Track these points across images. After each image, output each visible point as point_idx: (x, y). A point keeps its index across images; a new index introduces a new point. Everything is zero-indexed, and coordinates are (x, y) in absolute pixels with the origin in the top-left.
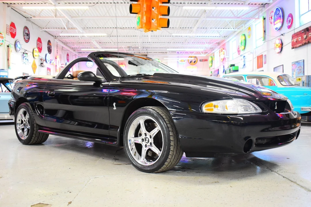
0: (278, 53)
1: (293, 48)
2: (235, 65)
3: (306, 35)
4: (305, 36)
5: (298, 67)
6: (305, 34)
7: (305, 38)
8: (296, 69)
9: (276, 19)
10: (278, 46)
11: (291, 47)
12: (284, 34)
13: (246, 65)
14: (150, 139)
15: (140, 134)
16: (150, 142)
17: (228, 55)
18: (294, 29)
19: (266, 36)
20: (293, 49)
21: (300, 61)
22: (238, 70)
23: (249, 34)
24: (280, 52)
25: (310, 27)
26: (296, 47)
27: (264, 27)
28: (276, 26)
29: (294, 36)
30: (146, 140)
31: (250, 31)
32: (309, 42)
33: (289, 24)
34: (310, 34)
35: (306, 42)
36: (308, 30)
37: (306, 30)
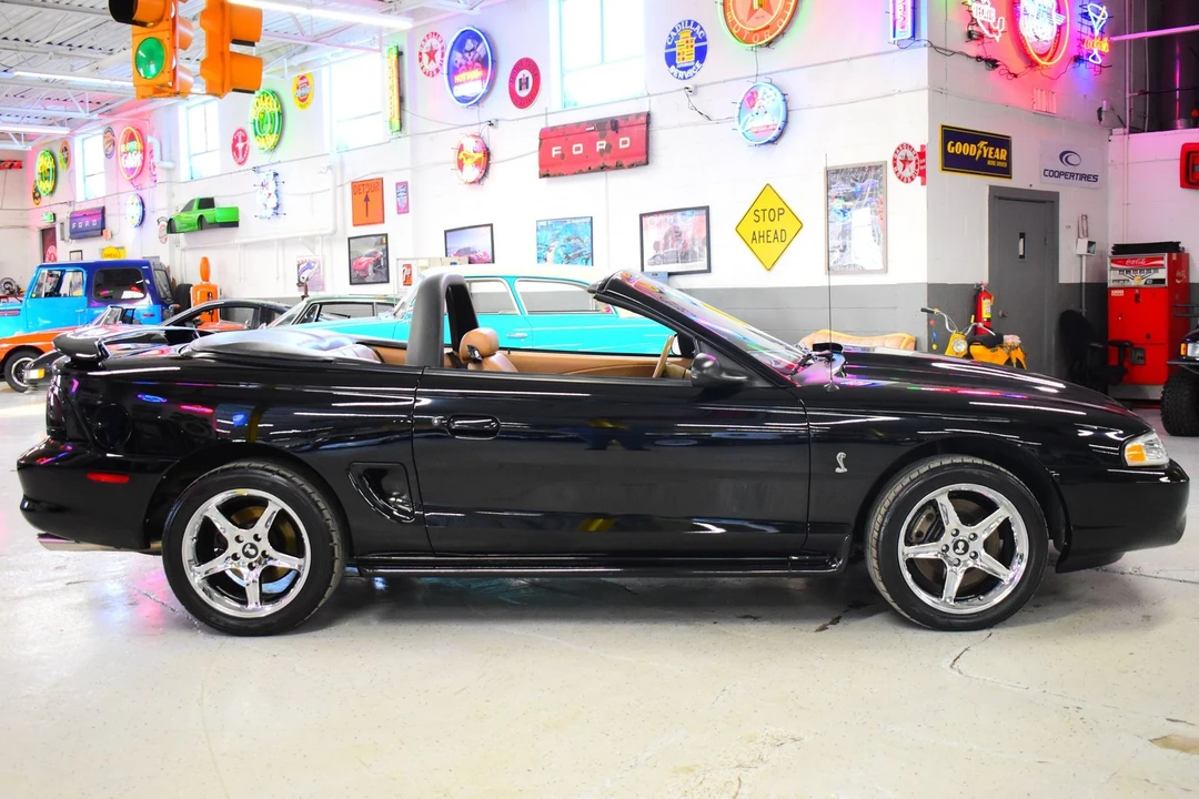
0: (474, 182)
1: (543, 176)
2: (216, 200)
3: (604, 142)
4: (601, 145)
5: (565, 237)
6: (602, 138)
7: (601, 150)
8: (555, 245)
9: (461, 65)
10: (473, 161)
11: (537, 169)
12: (497, 121)
13: (285, 207)
14: (971, 544)
15: (919, 534)
16: (970, 551)
17: (171, 161)
18: (546, 114)
19: (407, 116)
20: (545, 179)
21: (574, 221)
22: (235, 224)
23: (300, 92)
24: (478, 181)
25: (626, 117)
26: (560, 175)
27: (399, 82)
28: (460, 91)
29: (548, 137)
30: (956, 547)
31: (307, 83)
32: (619, 166)
33: (524, 93)
34: (624, 142)
35: (607, 164)
36: (615, 125)
37: (609, 126)
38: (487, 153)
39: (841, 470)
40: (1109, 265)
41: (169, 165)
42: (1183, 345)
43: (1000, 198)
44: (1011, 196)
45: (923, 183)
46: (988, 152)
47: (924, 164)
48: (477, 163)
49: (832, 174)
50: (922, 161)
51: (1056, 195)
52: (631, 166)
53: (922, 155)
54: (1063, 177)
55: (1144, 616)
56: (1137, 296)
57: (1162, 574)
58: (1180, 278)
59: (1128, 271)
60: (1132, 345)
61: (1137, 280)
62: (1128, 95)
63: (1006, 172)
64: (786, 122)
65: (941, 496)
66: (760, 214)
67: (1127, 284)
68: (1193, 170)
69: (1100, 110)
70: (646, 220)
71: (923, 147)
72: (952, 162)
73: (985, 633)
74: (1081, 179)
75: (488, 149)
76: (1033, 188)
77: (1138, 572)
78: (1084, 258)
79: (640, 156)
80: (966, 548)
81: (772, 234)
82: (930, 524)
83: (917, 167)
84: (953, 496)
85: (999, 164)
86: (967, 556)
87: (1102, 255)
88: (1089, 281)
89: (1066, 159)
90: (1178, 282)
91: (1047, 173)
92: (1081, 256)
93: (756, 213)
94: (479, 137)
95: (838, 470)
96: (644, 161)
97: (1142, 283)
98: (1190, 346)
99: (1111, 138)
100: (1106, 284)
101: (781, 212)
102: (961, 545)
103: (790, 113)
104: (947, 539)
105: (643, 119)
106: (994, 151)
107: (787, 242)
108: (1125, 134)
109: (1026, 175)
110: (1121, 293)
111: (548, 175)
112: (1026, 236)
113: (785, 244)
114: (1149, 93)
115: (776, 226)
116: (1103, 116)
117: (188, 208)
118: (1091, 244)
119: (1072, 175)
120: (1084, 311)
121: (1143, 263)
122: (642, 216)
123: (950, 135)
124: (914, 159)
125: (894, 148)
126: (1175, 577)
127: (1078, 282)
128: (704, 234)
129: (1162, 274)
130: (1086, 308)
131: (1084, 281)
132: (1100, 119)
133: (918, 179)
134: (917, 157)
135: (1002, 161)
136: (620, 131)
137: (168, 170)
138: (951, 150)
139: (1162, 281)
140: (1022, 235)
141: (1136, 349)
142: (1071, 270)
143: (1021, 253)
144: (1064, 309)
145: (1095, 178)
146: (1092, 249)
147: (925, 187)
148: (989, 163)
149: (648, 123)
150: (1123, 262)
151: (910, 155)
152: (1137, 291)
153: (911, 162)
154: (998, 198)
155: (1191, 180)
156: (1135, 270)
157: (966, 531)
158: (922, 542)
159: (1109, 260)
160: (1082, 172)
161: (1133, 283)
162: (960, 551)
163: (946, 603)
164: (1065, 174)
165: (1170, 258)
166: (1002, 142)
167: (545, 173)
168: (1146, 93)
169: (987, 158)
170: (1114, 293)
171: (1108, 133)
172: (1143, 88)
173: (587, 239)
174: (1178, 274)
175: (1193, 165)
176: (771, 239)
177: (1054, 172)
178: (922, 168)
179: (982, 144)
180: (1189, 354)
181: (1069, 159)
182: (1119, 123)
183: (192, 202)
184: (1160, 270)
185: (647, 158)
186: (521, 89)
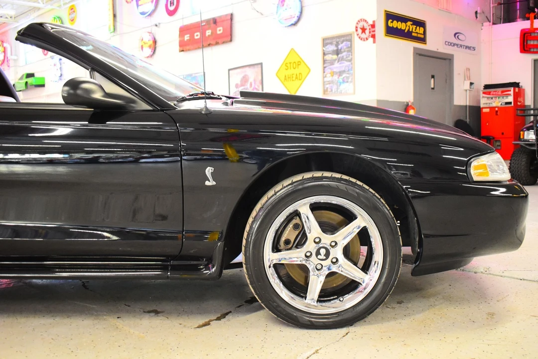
0: (148, 57)
2: (35, 75)
3: (210, 31)
4: (208, 33)
6: (209, 29)
7: (209, 36)
10: (148, 45)
11: (178, 48)
12: (159, 24)
14: (332, 251)
15: (287, 242)
16: (331, 257)
17: (16, 55)
18: (183, 18)
19: (118, 24)
20: (182, 52)
21: (196, 75)
22: (43, 86)
23: (71, 16)
24: (151, 56)
25: (220, 17)
26: (189, 50)
27: (113, 7)
28: (141, 9)
29: (183, 30)
30: (318, 253)
31: (74, 12)
32: (217, 43)
33: (172, 8)
34: (220, 30)
35: (211, 42)
36: (215, 21)
37: (212, 22)
38: (155, 42)
39: (210, 183)
40: (481, 96)
41: (15, 57)
42: (522, 133)
43: (420, 55)
44: (426, 54)
45: (374, 42)
46: (413, 28)
47: (374, 31)
48: (150, 47)
49: (326, 42)
50: (373, 29)
51: (452, 56)
52: (223, 43)
53: (373, 26)
54: (456, 46)
55: (489, 314)
56: (497, 112)
57: (506, 274)
58: (520, 102)
59: (492, 98)
60: (494, 138)
61: (497, 103)
62: (492, 6)
63: (423, 40)
64: (301, 13)
65: (303, 207)
66: (289, 65)
67: (491, 105)
68: (527, 43)
69: (476, 13)
70: (230, 72)
71: (374, 22)
72: (391, 32)
73: (344, 331)
74: (466, 48)
75: (155, 39)
76: (439, 51)
77: (487, 271)
78: (468, 91)
79: (228, 37)
80: (327, 254)
81: (294, 76)
82: (297, 232)
83: (370, 32)
84: (314, 207)
85: (419, 36)
86: (328, 262)
87: (478, 91)
88: (471, 105)
89: (458, 37)
90: (519, 104)
91: (447, 43)
92: (466, 90)
93: (287, 65)
94: (151, 33)
95: (207, 183)
96: (229, 39)
97: (499, 105)
98: (526, 133)
99: (482, 28)
100: (480, 107)
101: (299, 63)
102: (323, 251)
103: (303, 8)
104: (310, 246)
105: (229, 17)
106: (416, 28)
107: (302, 80)
108: (490, 25)
109: (435, 43)
110: (488, 110)
111: (183, 51)
112: (435, 77)
113: (301, 81)
114: (503, 4)
115: (297, 71)
116: (478, 16)
117: (21, 78)
118: (471, 84)
119: (461, 46)
120: (468, 120)
121: (500, 93)
122: (229, 70)
123: (390, 16)
124: (368, 28)
125: (356, 21)
126: (516, 276)
127: (465, 104)
128: (260, 78)
129: (510, 99)
130: (469, 119)
131: (468, 104)
132: (477, 17)
133: (371, 40)
134: (370, 27)
135: (421, 34)
136: (217, 24)
137: (15, 60)
138: (390, 25)
139: (510, 103)
140: (433, 77)
141: (496, 141)
142: (461, 97)
143: (432, 86)
144: (457, 119)
145: (474, 49)
146: (473, 86)
147: (375, 44)
148: (413, 34)
149: (231, 19)
150: (489, 93)
151: (366, 26)
152: (497, 109)
153: (367, 30)
154: (419, 55)
155: (526, 49)
156: (496, 97)
157: (327, 239)
158: (290, 249)
159: (481, 93)
160: (467, 45)
161: (494, 105)
162: (322, 257)
163: (310, 303)
164: (457, 45)
165: (514, 90)
166: (421, 24)
167: (182, 50)
168: (501, 4)
169: (412, 32)
170: (484, 110)
171: (481, 25)
172: (500, 2)
173: (202, 84)
174: (519, 99)
175: (527, 40)
176: (294, 79)
177: (451, 44)
178: (373, 33)
179: (409, 23)
180: (525, 138)
181: (459, 37)
182: (487, 20)
183: (23, 76)
184: (509, 97)
185: (231, 38)
186: (170, 6)
